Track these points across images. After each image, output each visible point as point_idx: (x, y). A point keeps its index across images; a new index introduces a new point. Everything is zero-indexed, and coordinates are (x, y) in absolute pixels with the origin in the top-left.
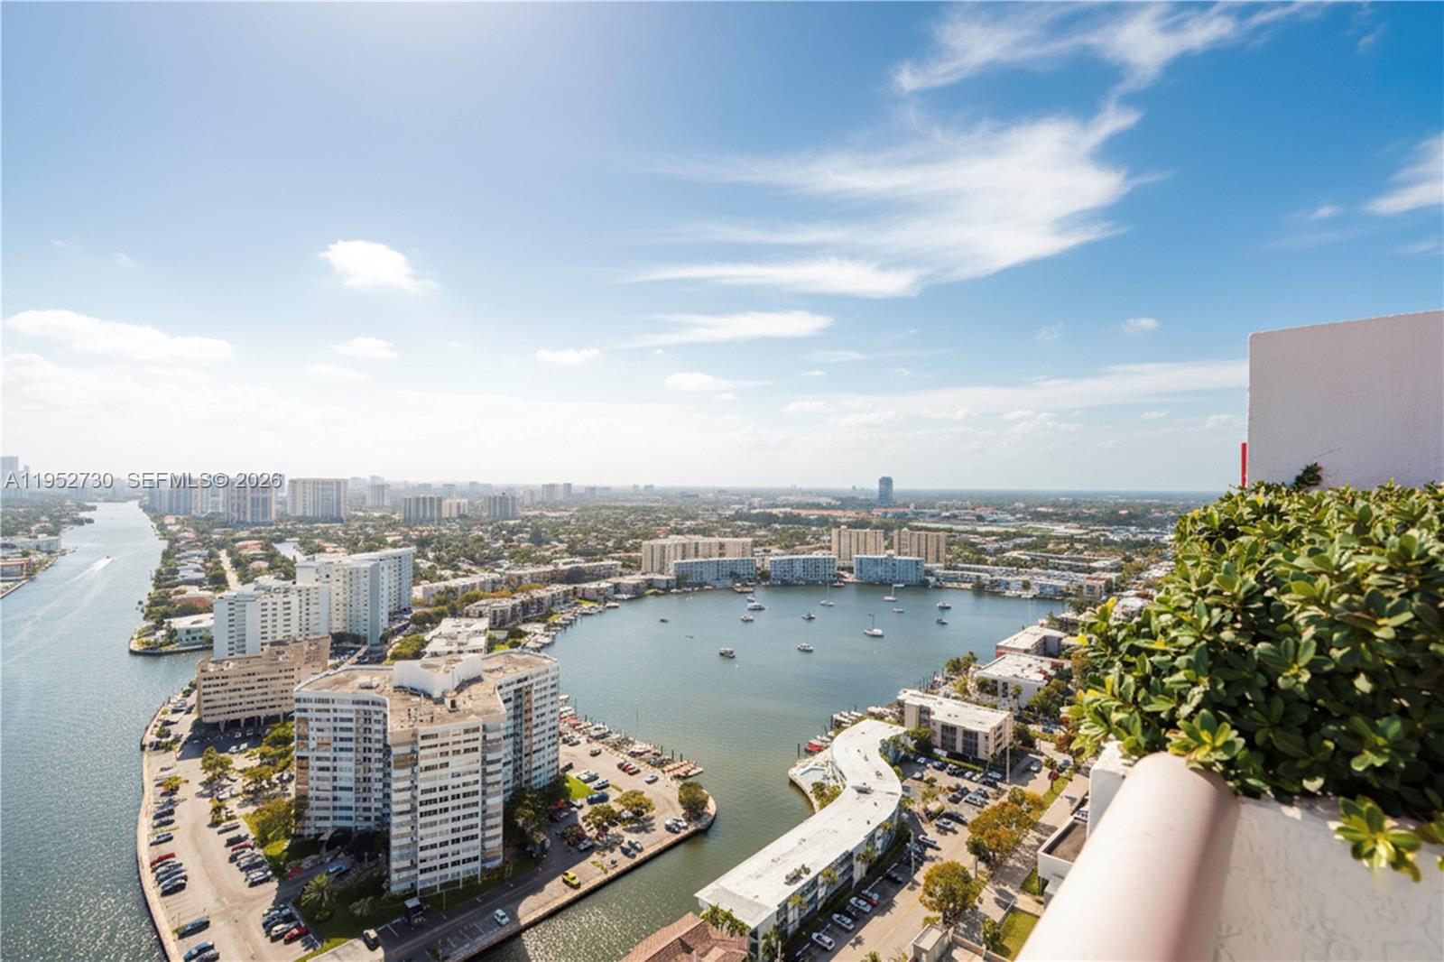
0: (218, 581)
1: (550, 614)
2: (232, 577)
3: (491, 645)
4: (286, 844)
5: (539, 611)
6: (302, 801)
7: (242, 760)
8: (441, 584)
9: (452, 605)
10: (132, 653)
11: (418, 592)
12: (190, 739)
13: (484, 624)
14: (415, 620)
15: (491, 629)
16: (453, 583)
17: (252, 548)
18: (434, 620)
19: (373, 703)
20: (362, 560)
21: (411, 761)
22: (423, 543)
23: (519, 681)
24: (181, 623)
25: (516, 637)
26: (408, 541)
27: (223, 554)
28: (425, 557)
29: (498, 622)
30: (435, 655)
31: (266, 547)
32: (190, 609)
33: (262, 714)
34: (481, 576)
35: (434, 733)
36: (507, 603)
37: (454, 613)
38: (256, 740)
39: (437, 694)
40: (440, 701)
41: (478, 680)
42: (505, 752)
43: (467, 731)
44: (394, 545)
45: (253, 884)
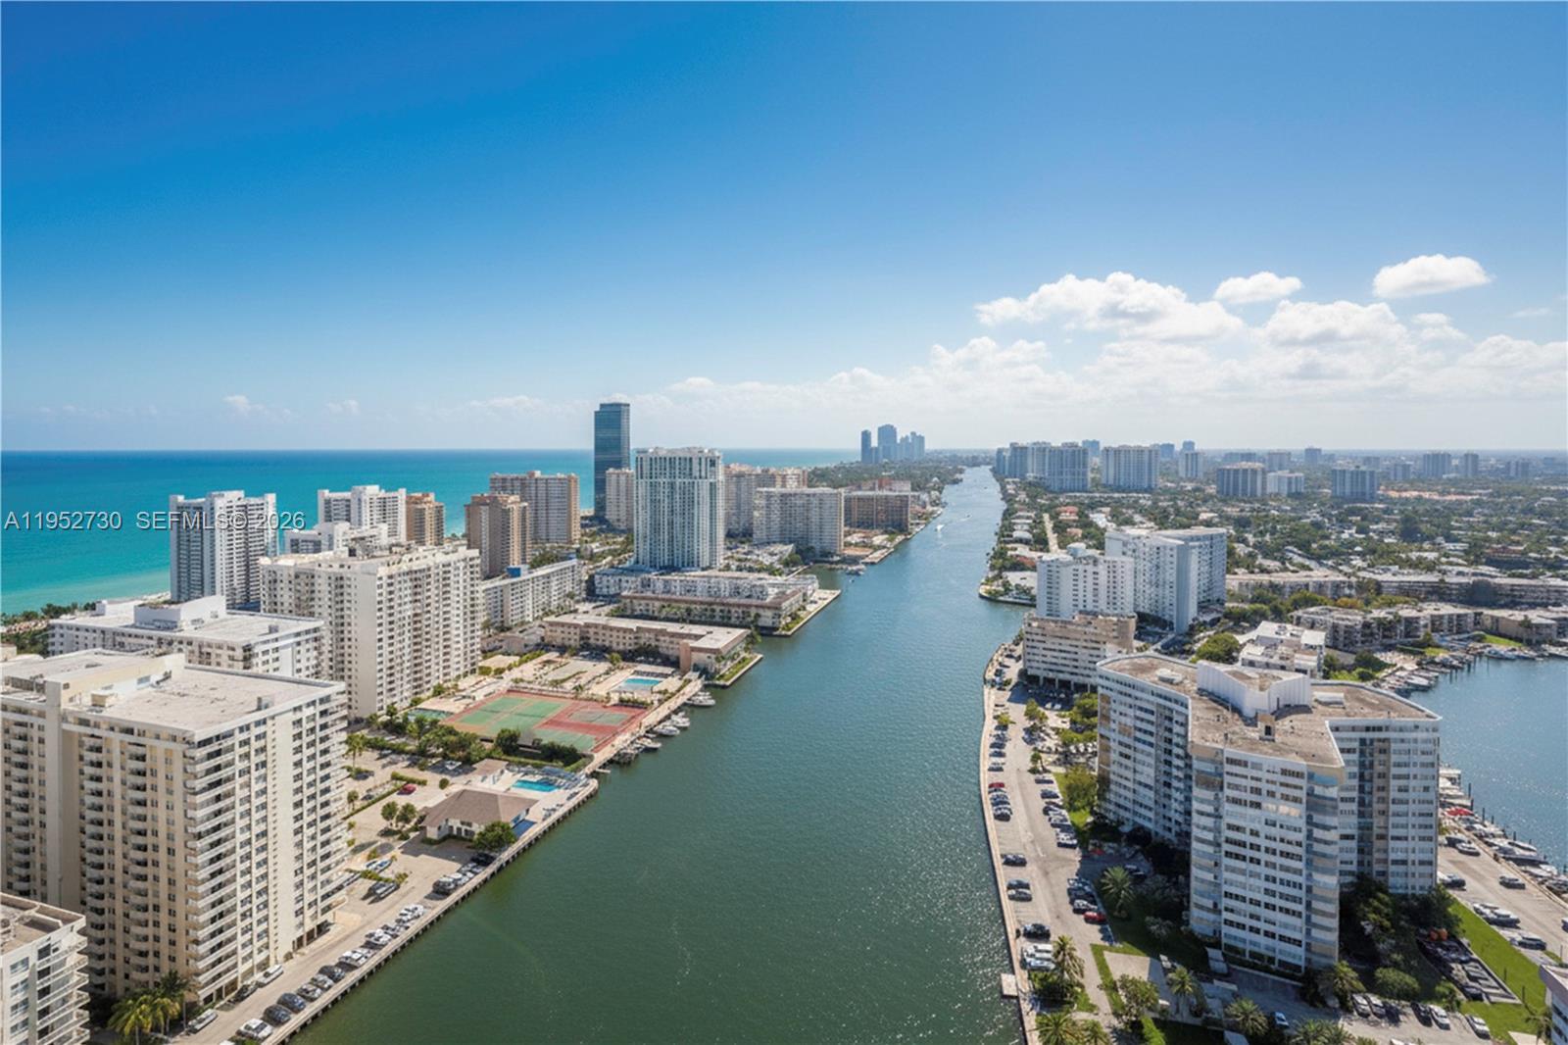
0: (1041, 543)
1: (1427, 644)
2: (1053, 539)
3: (1329, 669)
4: (1090, 819)
5: (1410, 639)
6: (1104, 781)
7: (1055, 719)
8: (1265, 578)
9: (1275, 605)
10: (982, 597)
11: (1233, 581)
12: (1017, 685)
13: (1317, 638)
14: (1228, 615)
15: (1327, 646)
16: (1279, 578)
17: (1068, 515)
18: (1251, 620)
19: (1176, 702)
20: (1171, 538)
21: (1214, 782)
22: (1242, 524)
23: (1368, 729)
24: (1014, 578)
25: (1369, 668)
26: (1225, 519)
27: (1046, 516)
28: (1244, 541)
29: (1339, 638)
30: (1252, 664)
31: (1081, 514)
32: (1018, 565)
33: (1075, 679)
34: (1319, 574)
35: (1243, 759)
36: (1356, 618)
37: (1279, 615)
38: (1067, 704)
39: (1248, 711)
40: (1251, 722)
41: (1305, 709)
42: (1345, 821)
43: (1284, 772)
44: (1208, 524)
45: (1060, 845)
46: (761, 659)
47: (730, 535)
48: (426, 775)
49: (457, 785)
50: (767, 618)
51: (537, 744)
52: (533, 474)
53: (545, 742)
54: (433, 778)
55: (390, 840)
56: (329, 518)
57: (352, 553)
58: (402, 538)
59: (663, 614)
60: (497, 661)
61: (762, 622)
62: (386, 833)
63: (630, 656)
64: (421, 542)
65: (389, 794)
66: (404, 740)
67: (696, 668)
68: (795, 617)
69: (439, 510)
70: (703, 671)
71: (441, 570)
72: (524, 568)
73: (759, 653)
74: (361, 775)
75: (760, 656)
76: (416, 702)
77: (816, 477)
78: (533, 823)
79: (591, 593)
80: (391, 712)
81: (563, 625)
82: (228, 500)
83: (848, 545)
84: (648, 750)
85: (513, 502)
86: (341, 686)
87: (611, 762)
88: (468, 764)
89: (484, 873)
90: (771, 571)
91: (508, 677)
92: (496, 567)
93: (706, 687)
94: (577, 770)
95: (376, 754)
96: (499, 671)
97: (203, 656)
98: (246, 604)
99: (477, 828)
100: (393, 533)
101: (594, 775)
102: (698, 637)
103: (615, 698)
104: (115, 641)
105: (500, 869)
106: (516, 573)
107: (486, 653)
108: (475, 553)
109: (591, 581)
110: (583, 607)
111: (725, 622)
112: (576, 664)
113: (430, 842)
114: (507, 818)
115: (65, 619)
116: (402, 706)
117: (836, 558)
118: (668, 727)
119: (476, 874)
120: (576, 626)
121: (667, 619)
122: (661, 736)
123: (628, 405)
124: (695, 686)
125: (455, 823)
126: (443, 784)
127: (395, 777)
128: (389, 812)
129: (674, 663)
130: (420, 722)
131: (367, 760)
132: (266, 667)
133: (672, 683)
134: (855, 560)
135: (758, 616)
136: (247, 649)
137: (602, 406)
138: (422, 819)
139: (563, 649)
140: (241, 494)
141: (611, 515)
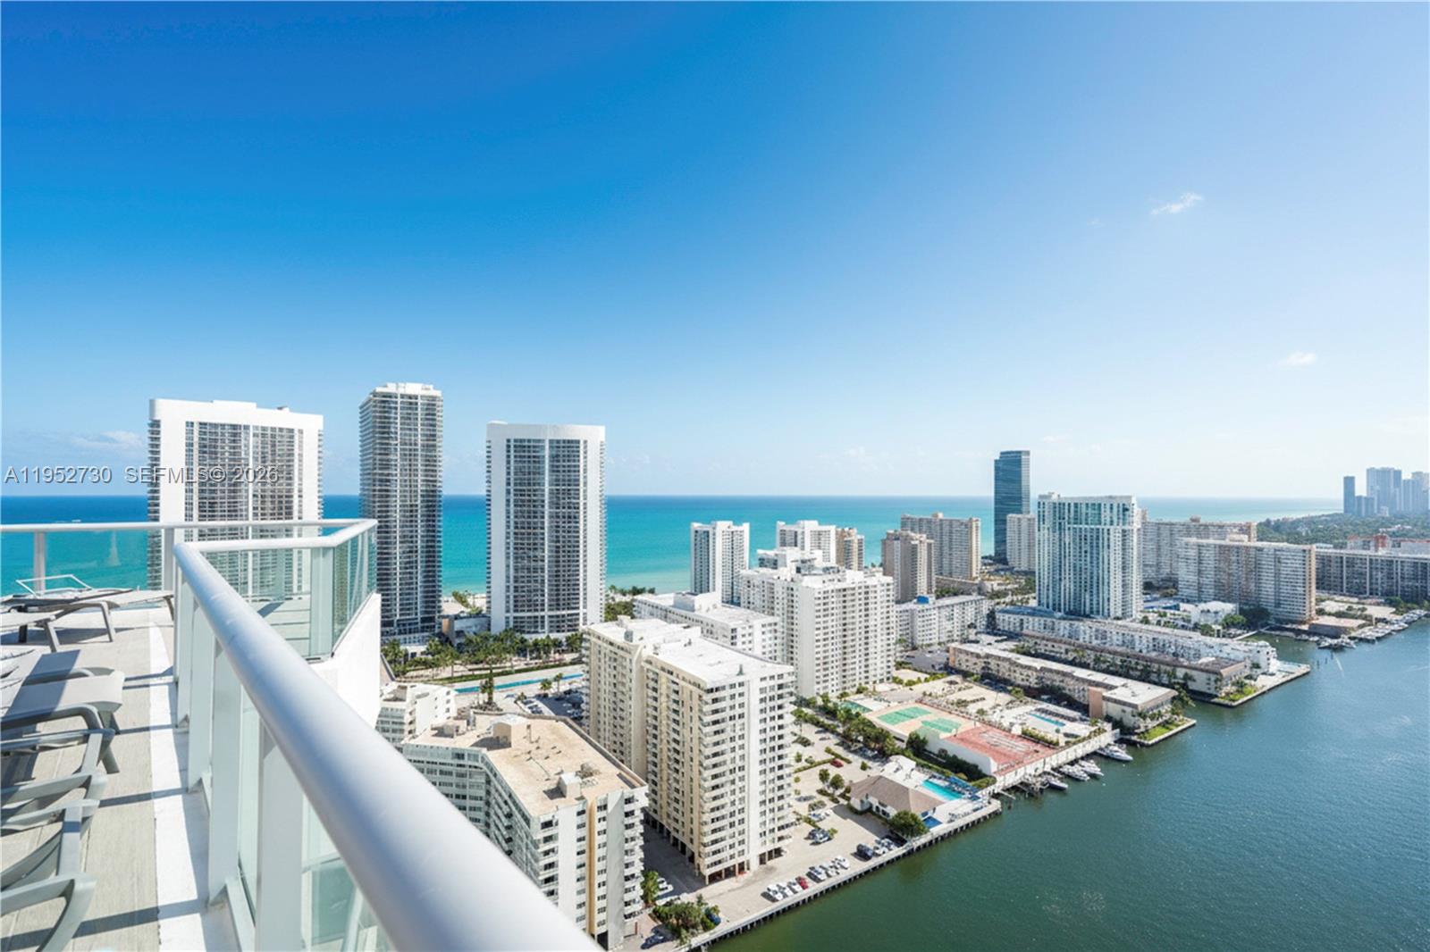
46: (1194, 725)
47: (1148, 587)
48: (850, 757)
49: (875, 769)
50: (1200, 683)
51: (943, 753)
52: (937, 516)
53: (951, 754)
54: (857, 760)
55: (825, 799)
56: (783, 544)
57: (798, 570)
58: (833, 563)
59: (1070, 657)
60: (906, 675)
61: (1192, 686)
62: (821, 792)
63: (1033, 693)
64: (849, 567)
65: (824, 762)
66: (836, 723)
67: (1108, 719)
68: (1240, 686)
69: (860, 542)
70: (1117, 724)
71: (863, 590)
72: (932, 599)
73: (1193, 717)
74: (805, 743)
75: (1194, 721)
76: (843, 695)
77: (1270, 530)
78: (940, 823)
79: (992, 627)
80: (825, 698)
81: (967, 653)
82: (723, 526)
83: (1321, 612)
84: (1053, 788)
85: (920, 539)
86: (791, 669)
87: (1014, 789)
88: (883, 756)
89: (897, 851)
90: (1205, 630)
91: (918, 688)
92: (907, 593)
93: (1119, 741)
94: (980, 788)
95: (817, 729)
96: (910, 683)
97: (709, 631)
98: (732, 600)
99: (892, 812)
100: (826, 558)
101: (996, 796)
102: (1111, 688)
103: (1017, 730)
104: (665, 614)
105: (910, 853)
106: (923, 600)
107: (900, 665)
108: (889, 579)
109: (991, 616)
110: (986, 638)
111: (1145, 677)
112: (978, 691)
113: (856, 812)
114: (916, 810)
115: (639, 597)
116: (833, 697)
117: (1305, 627)
118: (1075, 770)
119: (890, 850)
120: (978, 656)
121: (1072, 663)
122: (1069, 777)
123: (1028, 453)
124: (1107, 737)
125: (874, 802)
126: (864, 767)
127: (828, 751)
128: (824, 776)
129: (1084, 708)
130: (848, 711)
131: (809, 731)
132: (744, 646)
133: (1081, 729)
134: (1335, 633)
135: (1187, 677)
136: (734, 630)
137: (1002, 453)
138: (848, 790)
139: (965, 675)
140: (730, 523)
141: (1011, 556)
